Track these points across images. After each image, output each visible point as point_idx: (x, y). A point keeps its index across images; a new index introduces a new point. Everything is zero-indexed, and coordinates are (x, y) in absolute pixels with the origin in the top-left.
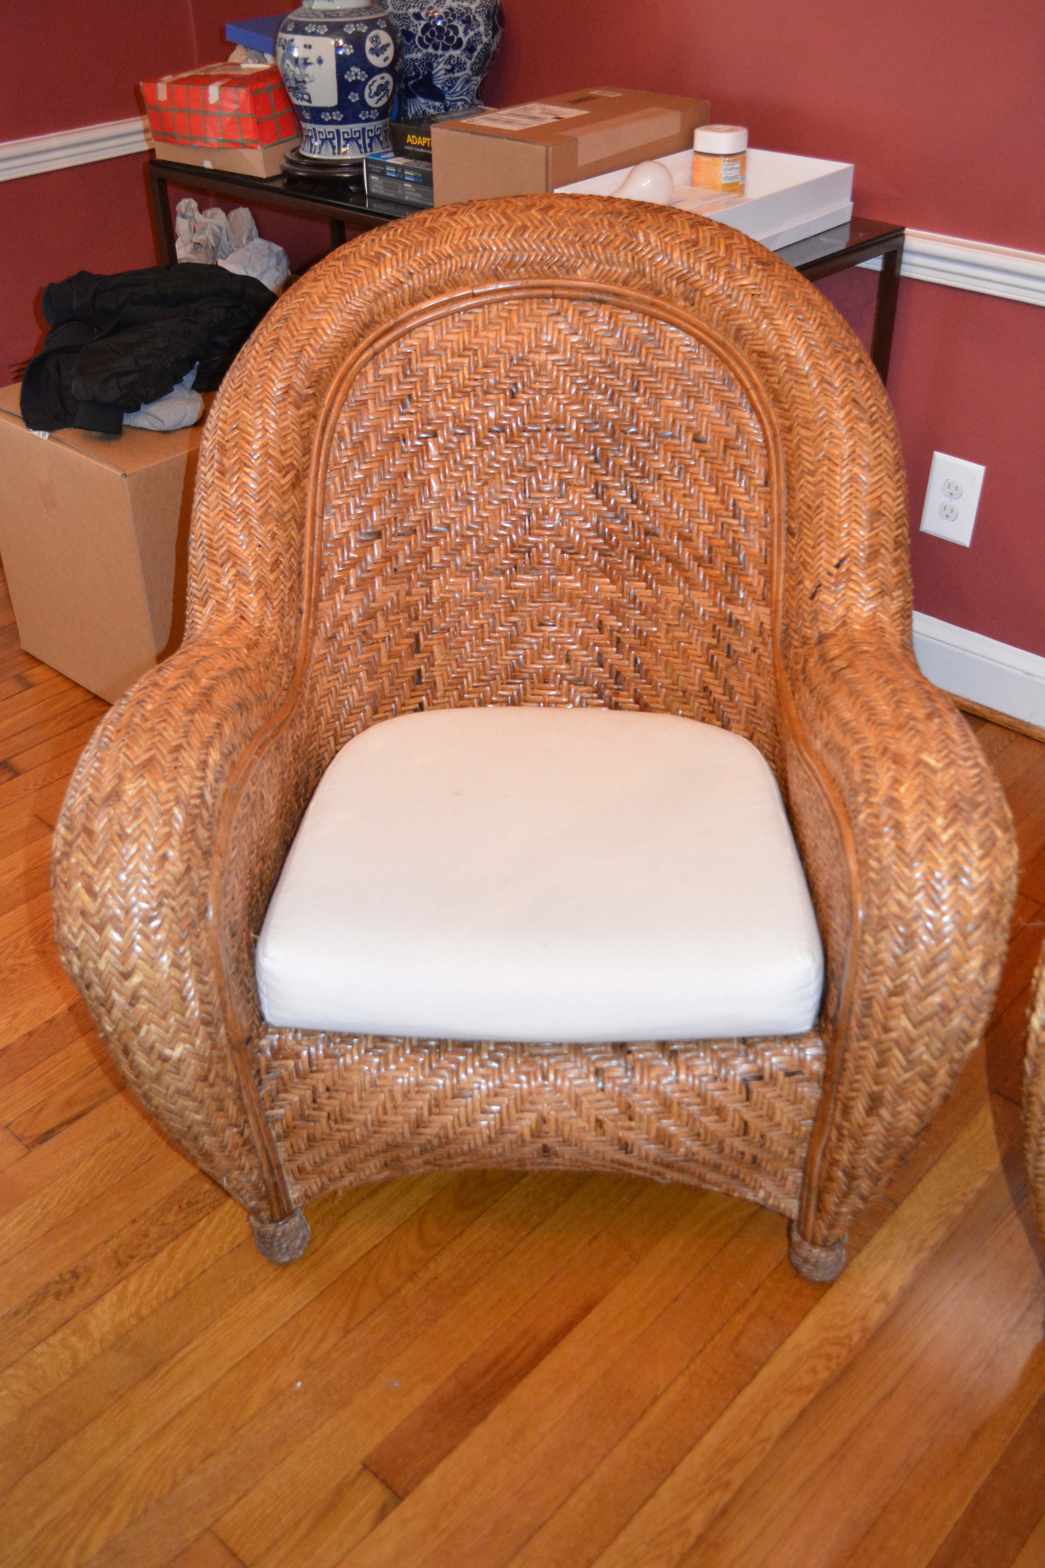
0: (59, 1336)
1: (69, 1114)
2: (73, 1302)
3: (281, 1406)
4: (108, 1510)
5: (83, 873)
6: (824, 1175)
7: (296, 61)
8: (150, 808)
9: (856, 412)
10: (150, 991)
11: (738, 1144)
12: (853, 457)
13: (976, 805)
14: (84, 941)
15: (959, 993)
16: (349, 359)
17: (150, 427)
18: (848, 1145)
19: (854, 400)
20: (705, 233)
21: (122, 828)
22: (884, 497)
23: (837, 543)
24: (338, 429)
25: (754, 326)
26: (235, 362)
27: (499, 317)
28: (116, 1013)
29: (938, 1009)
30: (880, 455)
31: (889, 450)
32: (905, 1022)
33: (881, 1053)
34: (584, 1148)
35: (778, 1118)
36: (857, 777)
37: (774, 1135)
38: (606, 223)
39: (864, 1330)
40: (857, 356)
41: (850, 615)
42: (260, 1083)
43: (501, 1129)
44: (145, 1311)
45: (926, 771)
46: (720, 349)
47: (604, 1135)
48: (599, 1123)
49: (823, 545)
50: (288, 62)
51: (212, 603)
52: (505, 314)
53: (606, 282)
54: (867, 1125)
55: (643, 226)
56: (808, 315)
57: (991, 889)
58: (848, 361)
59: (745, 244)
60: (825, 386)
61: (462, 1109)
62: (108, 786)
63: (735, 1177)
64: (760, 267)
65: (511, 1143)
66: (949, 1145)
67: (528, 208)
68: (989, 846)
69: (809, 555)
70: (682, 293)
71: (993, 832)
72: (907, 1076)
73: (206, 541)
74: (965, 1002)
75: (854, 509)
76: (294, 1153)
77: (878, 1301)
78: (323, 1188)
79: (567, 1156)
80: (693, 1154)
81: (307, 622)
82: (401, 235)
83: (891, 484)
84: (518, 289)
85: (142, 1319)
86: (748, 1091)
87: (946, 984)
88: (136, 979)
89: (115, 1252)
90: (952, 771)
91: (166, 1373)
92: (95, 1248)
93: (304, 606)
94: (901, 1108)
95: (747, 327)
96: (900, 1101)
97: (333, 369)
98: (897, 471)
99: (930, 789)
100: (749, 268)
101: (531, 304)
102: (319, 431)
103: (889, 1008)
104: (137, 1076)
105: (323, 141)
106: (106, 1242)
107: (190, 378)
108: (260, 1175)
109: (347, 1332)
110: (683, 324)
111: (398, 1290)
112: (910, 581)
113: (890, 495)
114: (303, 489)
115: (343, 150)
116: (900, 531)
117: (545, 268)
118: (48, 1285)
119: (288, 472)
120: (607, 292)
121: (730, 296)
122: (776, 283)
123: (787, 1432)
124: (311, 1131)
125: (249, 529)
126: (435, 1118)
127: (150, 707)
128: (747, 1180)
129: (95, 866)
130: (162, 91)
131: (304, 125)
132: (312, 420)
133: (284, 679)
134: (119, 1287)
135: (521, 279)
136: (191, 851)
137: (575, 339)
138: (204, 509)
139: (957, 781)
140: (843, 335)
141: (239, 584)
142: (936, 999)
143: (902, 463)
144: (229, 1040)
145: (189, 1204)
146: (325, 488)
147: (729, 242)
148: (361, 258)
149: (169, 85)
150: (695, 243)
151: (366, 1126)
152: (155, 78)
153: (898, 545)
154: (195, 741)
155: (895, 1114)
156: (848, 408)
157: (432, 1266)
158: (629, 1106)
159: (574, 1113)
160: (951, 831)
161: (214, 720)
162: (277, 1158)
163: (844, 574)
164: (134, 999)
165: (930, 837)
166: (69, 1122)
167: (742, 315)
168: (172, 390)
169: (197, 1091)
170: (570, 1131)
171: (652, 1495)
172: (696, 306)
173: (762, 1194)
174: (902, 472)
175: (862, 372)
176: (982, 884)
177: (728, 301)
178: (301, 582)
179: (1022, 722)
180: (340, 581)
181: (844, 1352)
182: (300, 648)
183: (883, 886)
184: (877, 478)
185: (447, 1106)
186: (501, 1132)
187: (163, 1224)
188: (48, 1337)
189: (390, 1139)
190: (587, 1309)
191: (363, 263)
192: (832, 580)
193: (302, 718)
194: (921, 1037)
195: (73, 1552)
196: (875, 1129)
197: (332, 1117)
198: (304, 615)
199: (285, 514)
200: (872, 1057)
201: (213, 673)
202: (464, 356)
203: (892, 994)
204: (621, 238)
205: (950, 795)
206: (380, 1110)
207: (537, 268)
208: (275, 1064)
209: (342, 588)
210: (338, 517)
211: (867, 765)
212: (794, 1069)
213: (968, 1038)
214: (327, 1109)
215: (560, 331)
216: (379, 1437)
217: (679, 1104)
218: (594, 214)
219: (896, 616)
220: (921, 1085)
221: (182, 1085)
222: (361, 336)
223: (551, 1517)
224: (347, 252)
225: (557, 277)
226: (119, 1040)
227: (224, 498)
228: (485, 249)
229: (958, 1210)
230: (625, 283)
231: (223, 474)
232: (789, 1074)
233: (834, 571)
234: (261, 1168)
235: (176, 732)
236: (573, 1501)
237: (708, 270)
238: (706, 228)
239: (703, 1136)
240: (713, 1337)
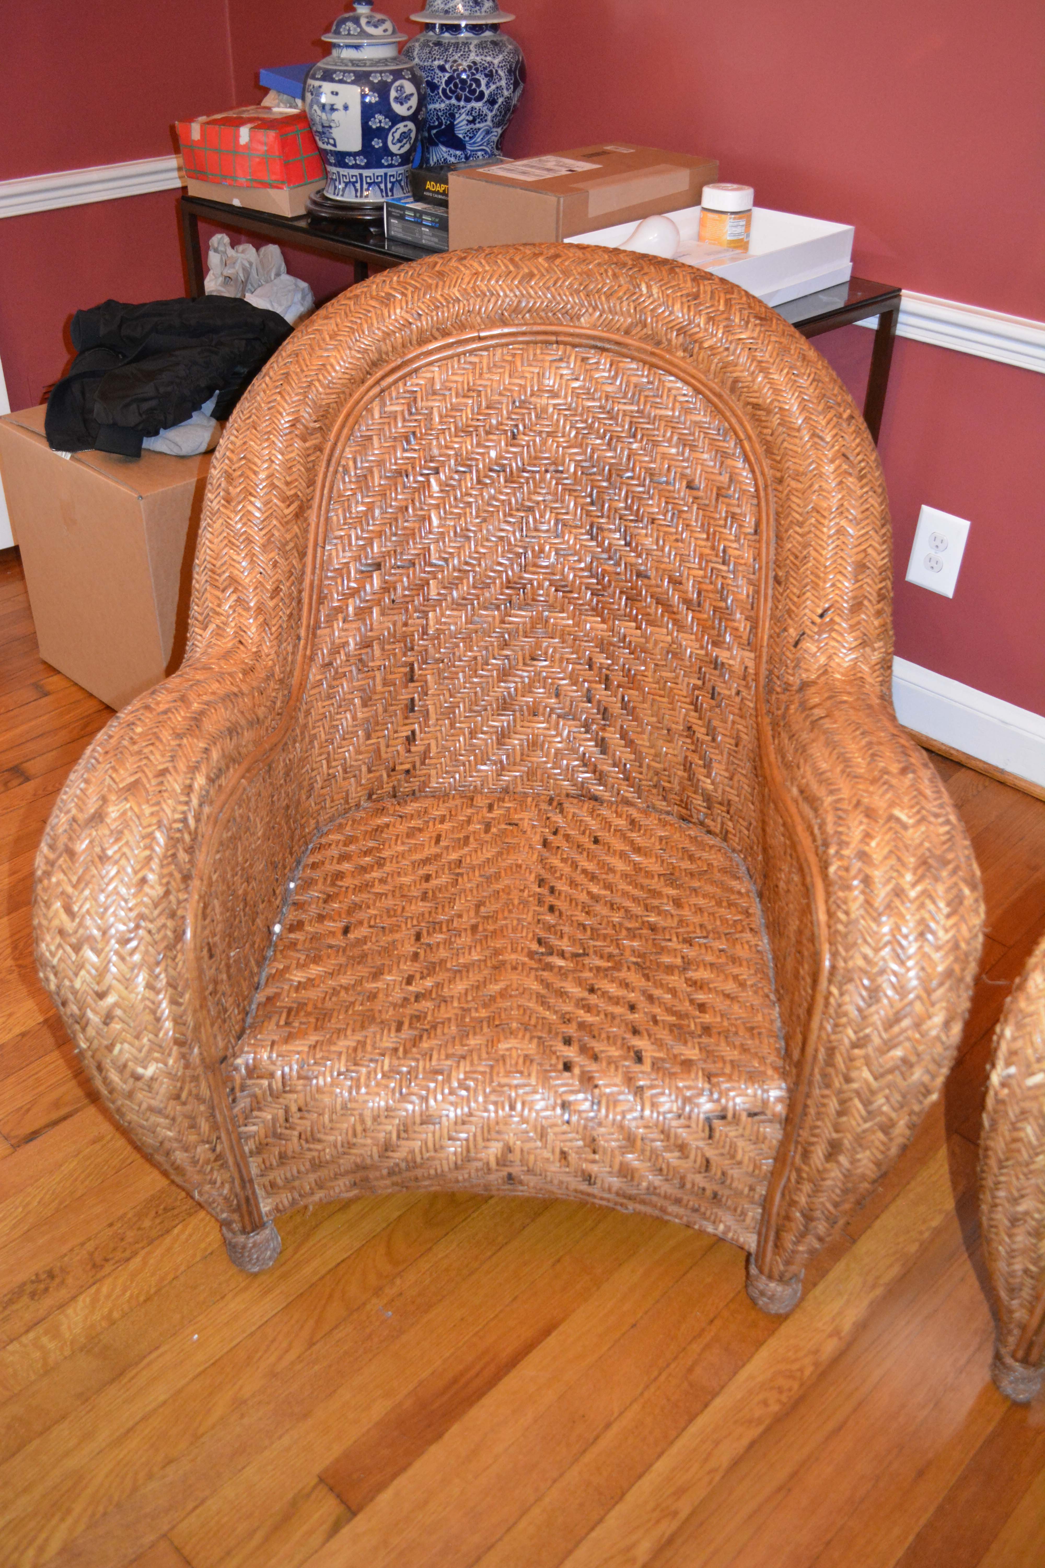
0: (31, 1335)
1: (55, 1116)
2: (48, 1302)
3: (242, 1416)
4: (69, 1511)
5: (63, 893)
6: (783, 1213)
7: (323, 107)
8: (131, 831)
9: (845, 467)
10: (125, 1011)
11: (700, 1180)
12: (841, 511)
13: (945, 863)
14: (60, 959)
15: (921, 1048)
16: (356, 396)
17: (168, 452)
18: (807, 1187)
19: (844, 455)
20: (706, 287)
21: (103, 850)
22: (870, 550)
23: (822, 593)
24: (343, 462)
25: (750, 379)
26: (246, 394)
27: (504, 361)
28: (91, 1032)
29: (899, 1063)
30: (867, 509)
31: (876, 505)
32: (866, 1074)
33: (842, 1102)
34: (549, 1179)
35: (739, 1157)
36: (830, 829)
37: (735, 1172)
38: (610, 273)
39: (816, 1364)
40: (848, 411)
41: (832, 664)
42: (234, 1101)
43: (467, 1156)
44: (116, 1315)
45: (898, 827)
46: (715, 400)
47: (568, 1166)
48: (564, 1155)
49: (808, 594)
50: (315, 107)
51: (212, 627)
52: (510, 358)
53: (608, 331)
54: (826, 1170)
55: (646, 278)
56: (803, 371)
57: (956, 947)
58: (840, 416)
59: (744, 299)
60: (816, 440)
61: (430, 1135)
62: (92, 807)
63: (695, 1210)
64: (758, 322)
65: (477, 1170)
66: (908, 1183)
67: (536, 255)
68: (956, 903)
69: (794, 603)
70: (682, 345)
71: (960, 890)
72: (867, 1125)
73: (209, 566)
74: (927, 1057)
75: (840, 561)
76: (267, 1169)
77: (830, 1336)
78: (294, 1202)
79: (532, 1184)
80: (655, 1188)
81: (305, 648)
82: (412, 277)
83: (877, 538)
84: (524, 334)
85: (113, 1323)
86: (711, 1129)
87: (908, 1039)
88: (111, 999)
89: (91, 1254)
90: (923, 828)
91: (133, 1378)
92: (72, 1250)
93: (303, 633)
94: (859, 1156)
95: (743, 379)
96: (859, 1149)
97: (340, 404)
98: (883, 526)
99: (900, 845)
100: (747, 323)
101: (535, 350)
102: (324, 464)
103: (852, 1060)
104: (111, 1092)
105: (347, 184)
106: (83, 1244)
107: (209, 406)
108: (231, 1189)
109: (311, 1344)
110: (682, 374)
111: (364, 1304)
112: (891, 633)
113: (875, 549)
114: (306, 519)
115: (365, 193)
116: (883, 584)
117: (550, 314)
118: (24, 1284)
119: (292, 503)
120: (609, 341)
121: (727, 349)
122: (773, 339)
123: (736, 1464)
124: (283, 1149)
125: (251, 557)
126: (402, 1142)
127: (139, 730)
128: (708, 1213)
129: (74, 887)
130: (196, 131)
131: (329, 168)
132: (318, 453)
133: (278, 704)
134: (94, 1288)
135: (526, 324)
136: (171, 875)
137: (576, 384)
138: (209, 535)
139: (927, 838)
140: (836, 392)
141: (239, 610)
142: (898, 1053)
143: (889, 517)
144: (203, 1060)
145: (166, 1210)
146: (327, 519)
147: (728, 296)
148: (372, 298)
149: (203, 125)
150: (696, 296)
151: (335, 1147)
152: (190, 118)
153: (881, 597)
154: (182, 766)
155: (853, 1161)
156: (837, 462)
157: (398, 1281)
158: (594, 1140)
159: (539, 1144)
160: (919, 888)
161: (202, 745)
162: (249, 1173)
163: (827, 624)
164: (108, 1018)
165: (899, 893)
166: (55, 1123)
167: (739, 368)
168: (191, 417)
169: (169, 1108)
170: (535, 1161)
171: (601, 1520)
172: (695, 357)
173: (721, 1227)
174: (888, 526)
175: (853, 428)
176: (948, 942)
177: (726, 353)
178: (300, 610)
179: (996, 769)
180: (339, 610)
181: (796, 1386)
182: (297, 673)
183: (850, 939)
184: (863, 531)
185: (415, 1132)
186: (468, 1159)
187: (139, 1229)
188: (21, 1336)
189: (358, 1160)
190: (547, 1332)
191: (373, 303)
192: (816, 630)
193: (295, 742)
194: (881, 1089)
195: (31, 1553)
196: (833, 1174)
197: (303, 1136)
198: (302, 642)
199: (287, 543)
200: (833, 1105)
201: (205, 698)
202: (468, 397)
203: (854, 1046)
204: (624, 289)
205: (919, 852)
206: (350, 1132)
207: (543, 314)
208: (249, 1082)
209: (340, 616)
210: (340, 548)
211: (840, 818)
212: (757, 1110)
213: (928, 1092)
214: (299, 1128)
215: (562, 375)
216: (337, 1450)
217: (642, 1139)
218: (599, 264)
219: (877, 667)
220: (880, 1135)
221: (153, 1103)
222: (368, 373)
223: (500, 1539)
224: (358, 292)
225: (561, 325)
226: (93, 1057)
227: (228, 526)
228: (492, 294)
229: (913, 1248)
230: (627, 332)
231: (228, 502)
232: (751, 1115)
233: (818, 620)
234: (233, 1182)
235: (163, 756)
236: (522, 1525)
237: (707, 323)
238: (706, 282)
239: (665, 1172)
240: (668, 1365)
